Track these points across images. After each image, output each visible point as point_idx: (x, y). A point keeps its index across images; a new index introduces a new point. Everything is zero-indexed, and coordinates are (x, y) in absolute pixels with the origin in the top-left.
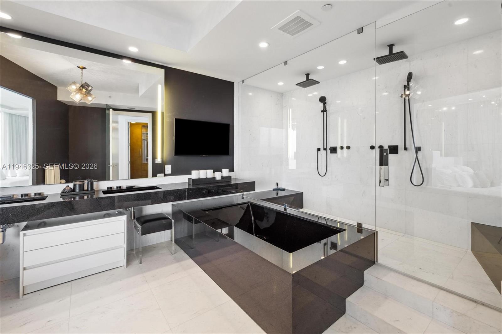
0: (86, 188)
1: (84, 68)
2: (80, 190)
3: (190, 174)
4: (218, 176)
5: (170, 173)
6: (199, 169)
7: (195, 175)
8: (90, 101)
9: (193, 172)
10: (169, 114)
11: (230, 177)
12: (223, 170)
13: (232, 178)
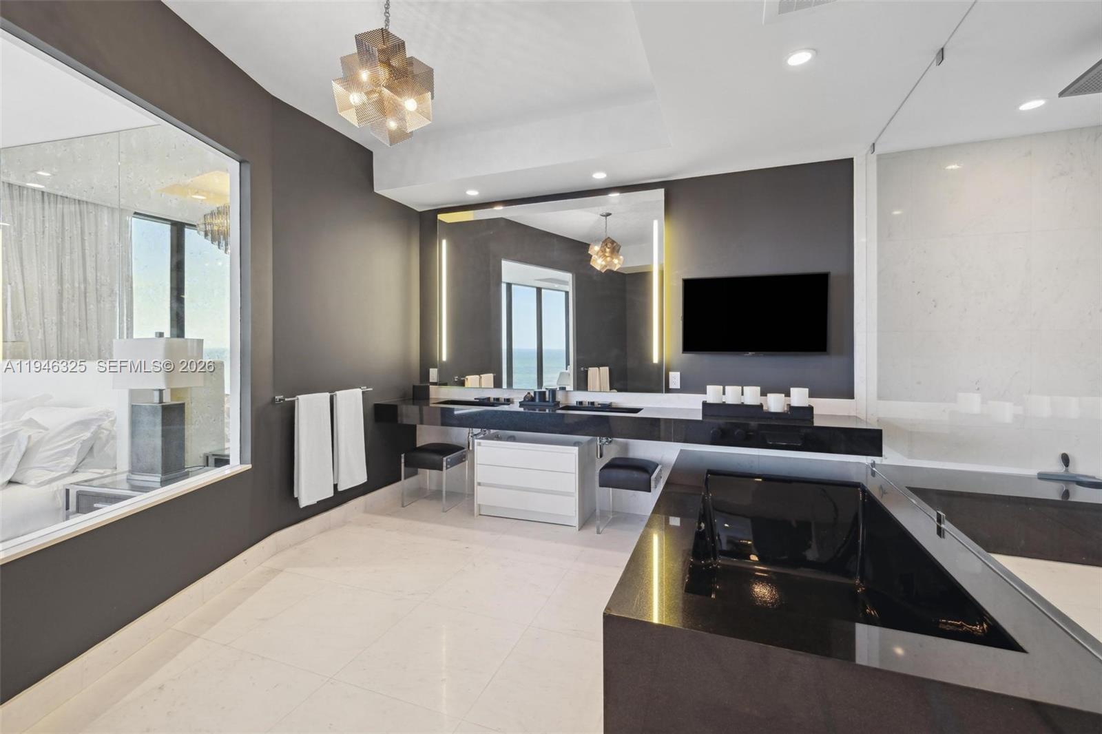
0: (547, 399)
1: (609, 215)
2: (540, 400)
3: (705, 392)
4: (775, 403)
5: (678, 386)
6: (724, 382)
7: (713, 394)
8: (617, 264)
9: (710, 388)
10: (677, 272)
11: (810, 409)
12: (791, 389)
13: (815, 412)
